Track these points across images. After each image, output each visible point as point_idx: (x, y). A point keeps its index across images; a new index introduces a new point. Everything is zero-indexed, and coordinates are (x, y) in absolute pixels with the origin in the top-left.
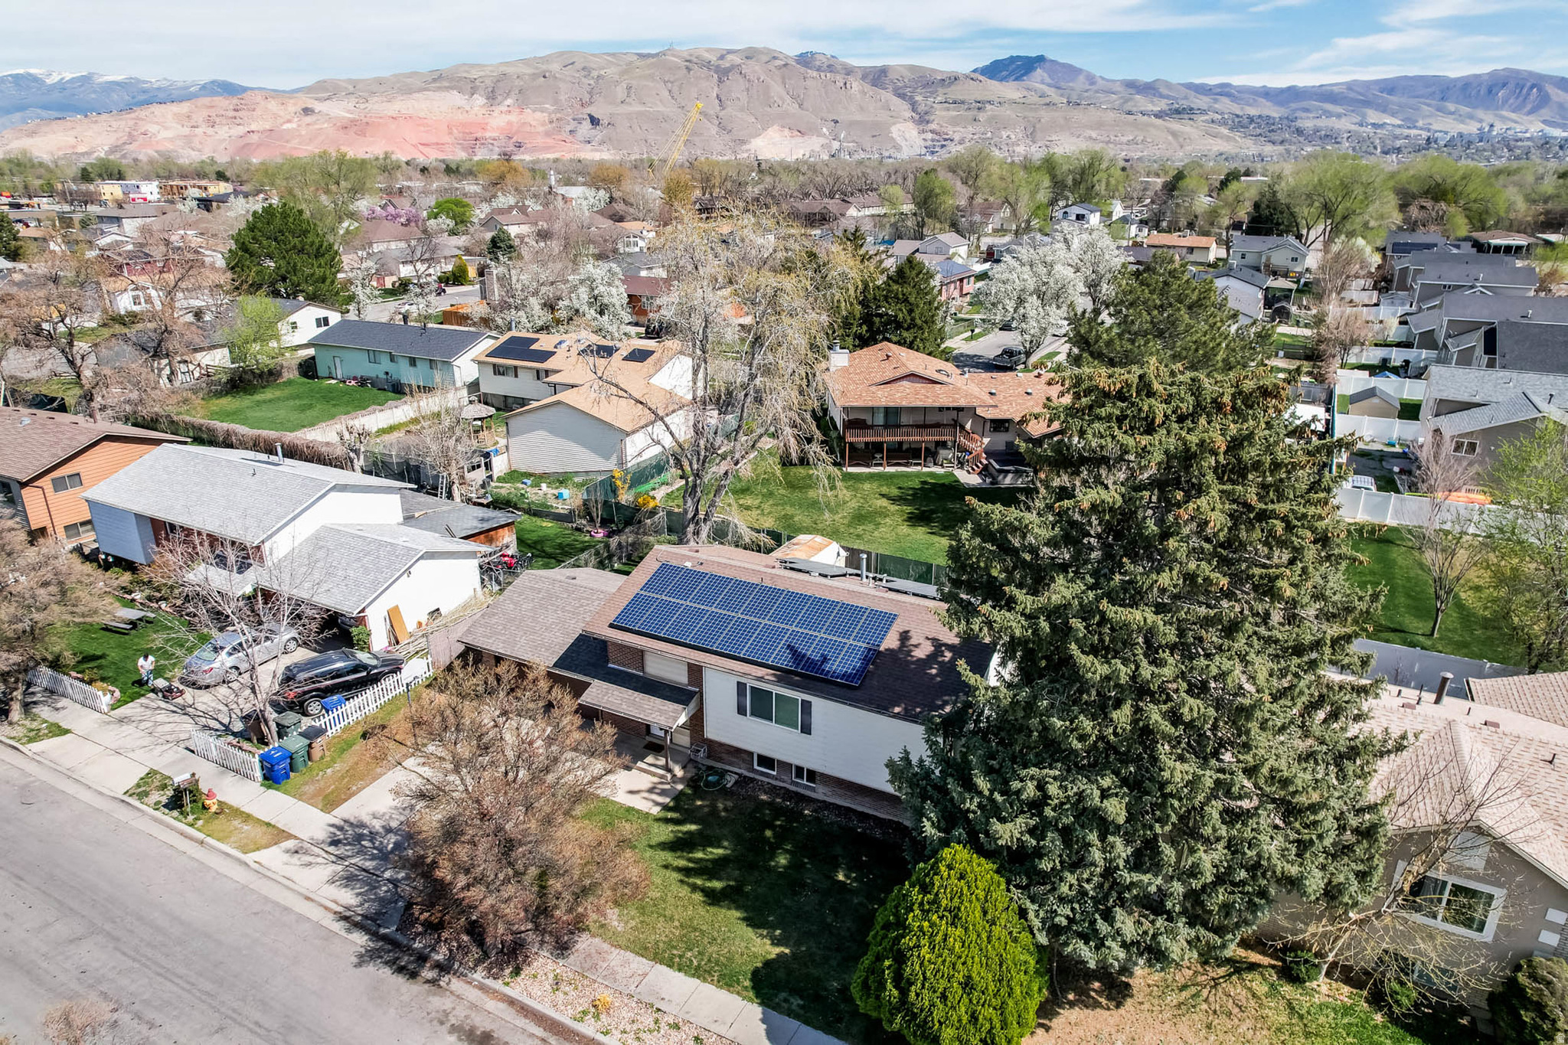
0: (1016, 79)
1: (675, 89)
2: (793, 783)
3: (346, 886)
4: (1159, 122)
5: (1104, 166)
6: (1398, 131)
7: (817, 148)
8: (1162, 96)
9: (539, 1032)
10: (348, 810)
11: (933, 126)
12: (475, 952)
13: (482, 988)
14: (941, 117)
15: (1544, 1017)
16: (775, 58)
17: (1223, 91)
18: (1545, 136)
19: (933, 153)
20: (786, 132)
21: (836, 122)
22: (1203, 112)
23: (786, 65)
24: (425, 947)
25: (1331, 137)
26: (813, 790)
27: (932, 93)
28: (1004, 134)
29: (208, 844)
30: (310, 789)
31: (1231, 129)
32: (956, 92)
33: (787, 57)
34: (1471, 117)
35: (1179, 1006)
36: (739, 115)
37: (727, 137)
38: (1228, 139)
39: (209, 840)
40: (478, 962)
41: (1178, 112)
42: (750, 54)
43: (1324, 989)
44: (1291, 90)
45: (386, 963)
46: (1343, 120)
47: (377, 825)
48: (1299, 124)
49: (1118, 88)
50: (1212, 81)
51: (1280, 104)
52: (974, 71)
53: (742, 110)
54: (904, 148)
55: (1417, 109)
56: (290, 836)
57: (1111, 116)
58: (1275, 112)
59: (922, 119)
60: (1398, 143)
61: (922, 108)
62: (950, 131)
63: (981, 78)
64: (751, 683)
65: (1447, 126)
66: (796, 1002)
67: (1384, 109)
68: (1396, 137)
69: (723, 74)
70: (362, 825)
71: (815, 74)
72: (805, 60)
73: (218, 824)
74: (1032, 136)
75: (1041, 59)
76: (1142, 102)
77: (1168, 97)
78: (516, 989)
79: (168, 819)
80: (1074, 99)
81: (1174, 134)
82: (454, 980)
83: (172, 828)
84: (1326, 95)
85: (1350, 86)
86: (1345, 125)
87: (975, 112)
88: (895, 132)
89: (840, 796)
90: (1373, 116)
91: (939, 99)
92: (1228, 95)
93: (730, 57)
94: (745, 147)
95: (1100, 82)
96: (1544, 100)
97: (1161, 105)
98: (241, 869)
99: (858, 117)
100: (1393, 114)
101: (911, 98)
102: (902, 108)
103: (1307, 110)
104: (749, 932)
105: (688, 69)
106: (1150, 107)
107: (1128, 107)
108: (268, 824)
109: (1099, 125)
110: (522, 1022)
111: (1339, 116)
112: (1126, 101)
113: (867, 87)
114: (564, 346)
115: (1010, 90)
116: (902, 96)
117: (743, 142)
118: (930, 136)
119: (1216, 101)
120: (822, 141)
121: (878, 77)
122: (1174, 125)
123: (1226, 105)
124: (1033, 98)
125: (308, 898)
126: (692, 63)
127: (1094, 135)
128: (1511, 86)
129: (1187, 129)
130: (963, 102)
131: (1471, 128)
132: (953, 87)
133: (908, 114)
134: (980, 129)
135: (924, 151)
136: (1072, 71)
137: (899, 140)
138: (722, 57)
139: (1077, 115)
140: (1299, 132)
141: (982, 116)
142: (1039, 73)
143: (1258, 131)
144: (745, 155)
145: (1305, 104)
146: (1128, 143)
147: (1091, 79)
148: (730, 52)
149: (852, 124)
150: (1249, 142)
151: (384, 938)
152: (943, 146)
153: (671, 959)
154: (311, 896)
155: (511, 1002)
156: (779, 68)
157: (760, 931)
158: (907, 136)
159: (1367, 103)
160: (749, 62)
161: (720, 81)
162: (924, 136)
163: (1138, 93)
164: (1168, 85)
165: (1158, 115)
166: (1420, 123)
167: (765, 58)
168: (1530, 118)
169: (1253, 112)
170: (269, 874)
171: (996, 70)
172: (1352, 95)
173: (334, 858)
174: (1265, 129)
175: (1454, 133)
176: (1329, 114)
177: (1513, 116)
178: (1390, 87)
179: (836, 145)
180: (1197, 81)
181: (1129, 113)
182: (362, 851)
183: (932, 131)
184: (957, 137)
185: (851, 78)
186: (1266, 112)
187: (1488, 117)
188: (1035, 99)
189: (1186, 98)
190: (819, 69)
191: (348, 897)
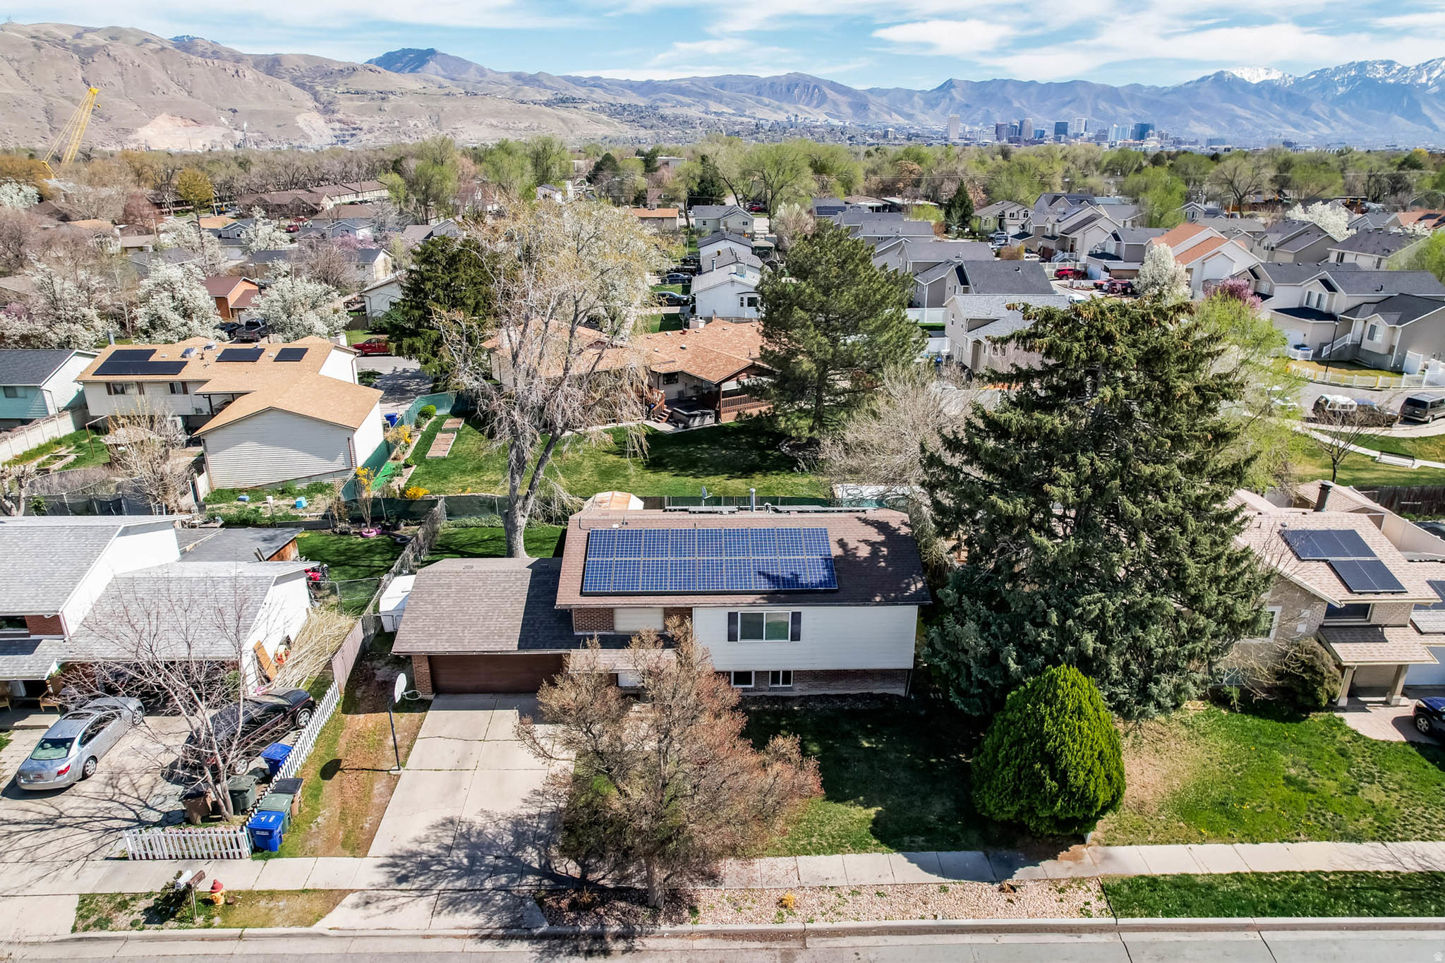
0: (412, 71)
1: (24, 70)
2: (770, 689)
3: (457, 911)
4: (548, 110)
5: (555, 151)
6: (733, 119)
7: (218, 138)
8: (546, 87)
9: (757, 945)
10: (382, 846)
11: (339, 116)
12: (644, 913)
13: (675, 935)
14: (346, 106)
15: (1316, 673)
16: (147, 41)
17: (596, 83)
18: (829, 124)
19: (343, 142)
20: (179, 121)
21: (235, 111)
22: (584, 101)
23: (163, 49)
24: (594, 926)
25: (687, 123)
26: (790, 689)
27: (333, 83)
28: (411, 123)
29: (251, 936)
30: (318, 842)
31: (610, 116)
32: (357, 82)
33: (162, 40)
34: (781, 109)
35: (1133, 746)
36: (117, 101)
37: (107, 126)
38: (608, 124)
39: (247, 931)
40: (654, 918)
41: (563, 101)
42: (115, 35)
43: (1190, 707)
44: (649, 82)
45: (570, 954)
46: (693, 109)
47: (431, 847)
48: (661, 111)
49: (506, 79)
50: (586, 74)
51: (643, 95)
52: (370, 62)
53: (118, 95)
54: (314, 138)
55: (743, 101)
56: (344, 893)
57: (507, 105)
58: (641, 102)
59: (327, 109)
60: (737, 128)
61: (324, 98)
62: (358, 120)
63: (379, 69)
64: (740, 611)
65: (768, 116)
66: (920, 840)
67: (720, 101)
68: (734, 123)
69: (87, 55)
70: (414, 854)
71: (200, 60)
72: (185, 45)
73: (240, 912)
74: (438, 123)
75: (431, 52)
76: (530, 93)
77: (551, 88)
78: (706, 923)
79: (167, 932)
80: (470, 89)
81: (563, 120)
82: (646, 941)
83: (184, 939)
84: (676, 88)
85: (693, 81)
86: (694, 112)
87: (379, 102)
88: (301, 120)
89: (816, 687)
90: (714, 107)
91: (340, 89)
92: (600, 86)
93: (89, 36)
94: (131, 137)
95: (489, 74)
96: (823, 99)
97: (547, 95)
98: (320, 941)
99: (258, 106)
100: (728, 105)
101: (311, 88)
102: (305, 98)
103: (663, 100)
104: (841, 807)
105: (38, 48)
106: (538, 97)
107: (520, 96)
108: (304, 891)
109: (497, 113)
110: (737, 944)
111: (689, 106)
112: (518, 91)
113: (262, 76)
114: (193, 354)
115: (408, 81)
116: (302, 86)
117: (127, 131)
118: (337, 125)
119: (592, 92)
120: (223, 131)
121: (272, 66)
122: (563, 113)
123: (599, 94)
124: (433, 89)
125: (428, 937)
126: (40, 40)
127: (494, 122)
128: (801, 85)
129: (574, 116)
130: (365, 93)
131: (782, 117)
132: (352, 79)
133: (311, 104)
134: (386, 118)
135: (334, 140)
136: (463, 64)
137: (307, 130)
138: (79, 36)
139: (475, 104)
140: (663, 118)
141: (386, 106)
142: (432, 64)
143: (632, 118)
144: (134, 146)
145: (662, 95)
146: (526, 129)
147: (481, 71)
148: (87, 30)
149: (252, 114)
150: (626, 127)
151: (542, 937)
152: (352, 135)
153: (805, 849)
154: (427, 933)
155: (712, 934)
156: (156, 52)
157: (849, 802)
158: (315, 126)
159: (706, 96)
160: (115, 43)
161: (83, 62)
162: (332, 125)
163: (526, 84)
164: (550, 77)
165: (548, 104)
166: (747, 113)
167: (134, 40)
168: (817, 111)
169: (624, 101)
170: (357, 933)
171: (390, 61)
172: (695, 89)
173: (418, 893)
174: (637, 116)
175: (772, 121)
176: (682, 105)
177: (806, 108)
178: (721, 83)
179: (239, 135)
180: (574, 74)
181: (522, 102)
182: (439, 876)
183: (340, 121)
184: (365, 127)
185: (242, 67)
186: (634, 102)
187: (792, 110)
188: (434, 89)
189: (567, 89)
190: (203, 55)
191: (470, 919)
